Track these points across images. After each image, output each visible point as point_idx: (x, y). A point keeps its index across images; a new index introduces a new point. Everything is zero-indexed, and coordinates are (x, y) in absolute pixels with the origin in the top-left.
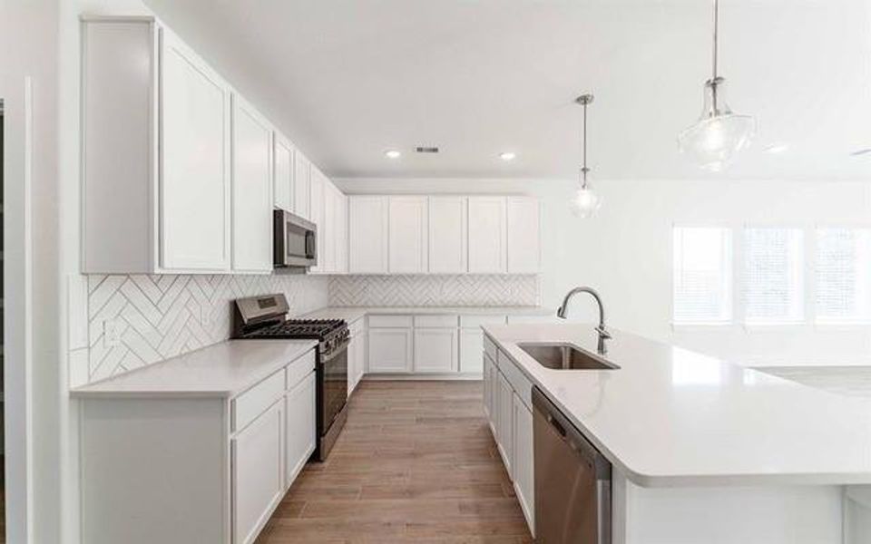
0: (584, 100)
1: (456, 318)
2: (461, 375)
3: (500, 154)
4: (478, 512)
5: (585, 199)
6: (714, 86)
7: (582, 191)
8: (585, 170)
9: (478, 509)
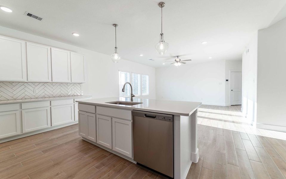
0: (115, 25)
1: (49, 102)
2: (54, 127)
3: (73, 33)
4: (104, 165)
5: (116, 57)
6: (162, 35)
7: (115, 54)
8: (116, 48)
9: (103, 164)
